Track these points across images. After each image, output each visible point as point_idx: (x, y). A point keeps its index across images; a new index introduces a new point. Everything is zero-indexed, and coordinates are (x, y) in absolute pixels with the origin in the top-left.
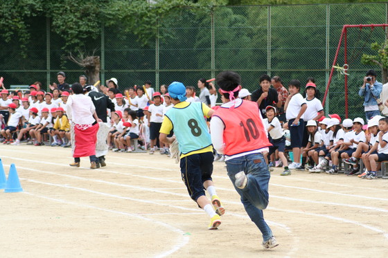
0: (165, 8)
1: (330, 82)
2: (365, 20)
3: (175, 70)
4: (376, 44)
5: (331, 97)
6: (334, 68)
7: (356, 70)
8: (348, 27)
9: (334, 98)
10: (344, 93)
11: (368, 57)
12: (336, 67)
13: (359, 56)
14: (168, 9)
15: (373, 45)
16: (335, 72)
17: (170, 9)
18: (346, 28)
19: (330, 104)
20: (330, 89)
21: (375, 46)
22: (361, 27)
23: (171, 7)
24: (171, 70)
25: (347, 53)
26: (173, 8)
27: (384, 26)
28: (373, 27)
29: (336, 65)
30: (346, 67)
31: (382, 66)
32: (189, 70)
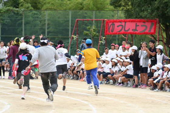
0: (4, 10)
1: (71, 42)
2: (85, 17)
3: (8, 36)
4: (89, 27)
5: (71, 48)
6: (73, 37)
7: (81, 37)
8: (78, 20)
9: (73, 49)
10: (77, 46)
11: (86, 32)
12: (73, 36)
13: (83, 32)
14: (5, 11)
15: (88, 27)
16: (73, 38)
17: (6, 11)
18: (77, 21)
19: (71, 51)
20: (71, 45)
21: (89, 28)
22: (83, 20)
23: (6, 10)
24: (6, 36)
25: (78, 30)
26: (7, 10)
27: (93, 20)
28: (88, 20)
29: (73, 35)
30: (77, 36)
31: (91, 36)
32: (13, 36)
